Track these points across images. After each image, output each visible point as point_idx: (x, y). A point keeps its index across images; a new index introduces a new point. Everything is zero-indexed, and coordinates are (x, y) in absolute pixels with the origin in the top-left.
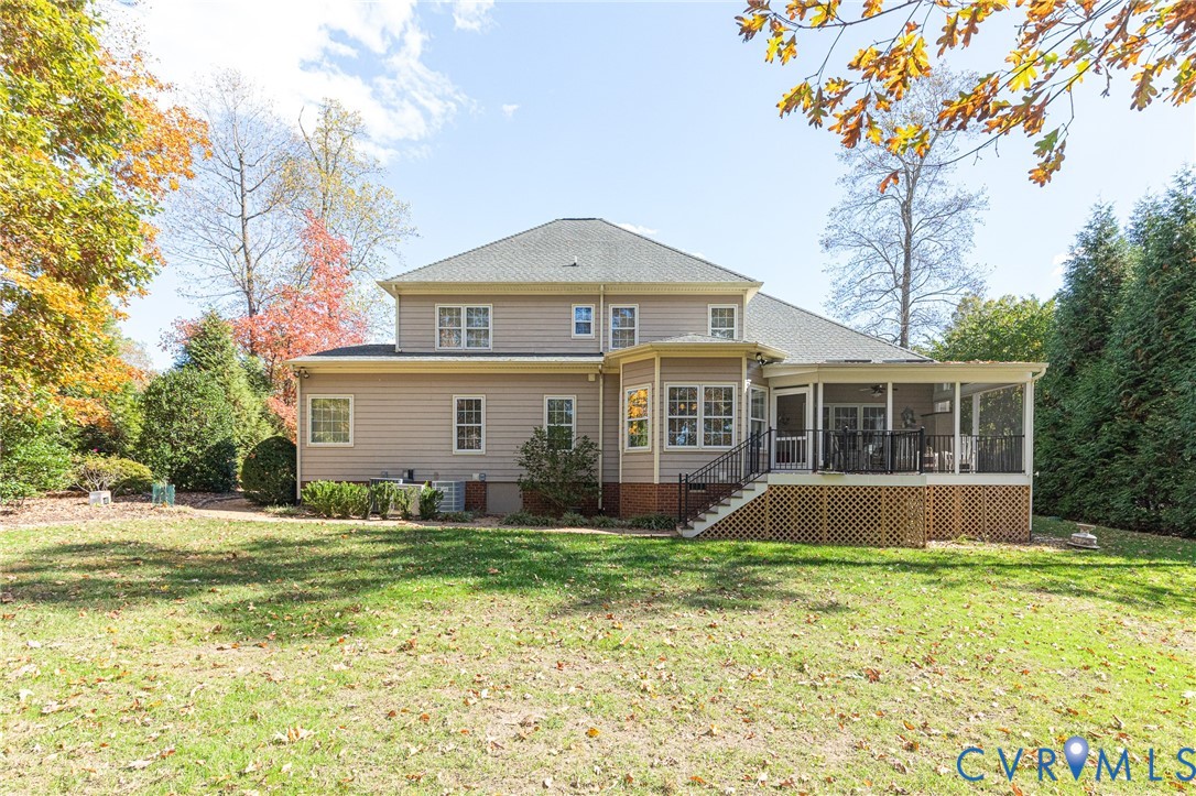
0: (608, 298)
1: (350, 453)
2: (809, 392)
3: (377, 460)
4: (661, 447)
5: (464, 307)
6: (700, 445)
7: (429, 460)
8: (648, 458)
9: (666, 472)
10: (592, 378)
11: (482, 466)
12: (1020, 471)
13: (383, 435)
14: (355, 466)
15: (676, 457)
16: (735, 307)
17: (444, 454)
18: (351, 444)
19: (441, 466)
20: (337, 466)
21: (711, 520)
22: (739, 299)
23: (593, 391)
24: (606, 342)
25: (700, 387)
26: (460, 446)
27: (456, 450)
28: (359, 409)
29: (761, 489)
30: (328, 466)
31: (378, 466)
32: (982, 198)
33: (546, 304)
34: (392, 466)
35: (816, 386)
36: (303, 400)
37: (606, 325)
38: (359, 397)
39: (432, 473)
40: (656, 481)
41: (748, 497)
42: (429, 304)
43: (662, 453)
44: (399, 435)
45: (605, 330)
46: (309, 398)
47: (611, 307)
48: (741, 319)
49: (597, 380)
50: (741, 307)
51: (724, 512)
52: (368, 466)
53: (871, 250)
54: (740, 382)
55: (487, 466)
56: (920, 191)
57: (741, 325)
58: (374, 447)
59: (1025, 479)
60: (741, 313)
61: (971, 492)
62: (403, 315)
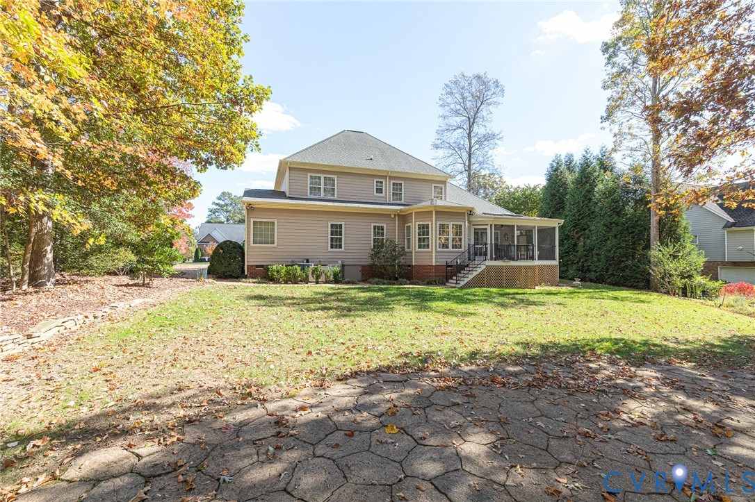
0: (391, 178)
1: (275, 250)
2: (489, 227)
3: (289, 254)
4: (436, 249)
5: (323, 176)
6: (450, 249)
7: (316, 254)
8: (430, 254)
9: (438, 260)
10: (393, 216)
11: (343, 257)
12: (554, 259)
13: (293, 241)
14: (278, 257)
15: (442, 254)
16: (443, 186)
17: (323, 251)
18: (275, 245)
19: (322, 257)
20: (267, 257)
21: (466, 280)
22: (444, 183)
23: (393, 222)
24: (390, 198)
25: (450, 224)
26: (332, 247)
27: (330, 249)
28: (280, 227)
29: (483, 267)
30: (262, 257)
31: (290, 257)
32: (500, 136)
33: (362, 178)
34: (297, 257)
35: (491, 225)
36: (249, 221)
37: (389, 190)
38: (280, 220)
39: (318, 260)
40: (434, 264)
41: (479, 270)
42: (304, 173)
43: (436, 252)
44: (301, 241)
45: (389, 193)
46: (252, 220)
47: (392, 182)
48: (445, 191)
49: (395, 217)
50: (445, 186)
51: (471, 277)
52: (284, 257)
53: (454, 152)
54: (465, 223)
55: (345, 257)
56: (475, 128)
57: (445, 194)
58: (287, 247)
59: (556, 263)
60: (445, 189)
61: (540, 266)
62: (291, 178)
